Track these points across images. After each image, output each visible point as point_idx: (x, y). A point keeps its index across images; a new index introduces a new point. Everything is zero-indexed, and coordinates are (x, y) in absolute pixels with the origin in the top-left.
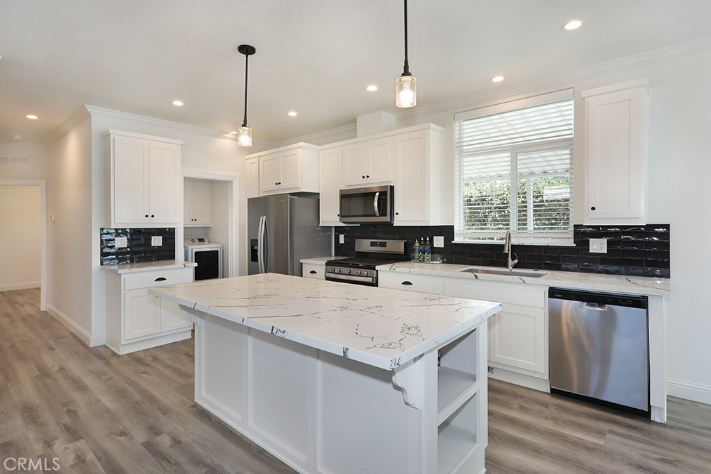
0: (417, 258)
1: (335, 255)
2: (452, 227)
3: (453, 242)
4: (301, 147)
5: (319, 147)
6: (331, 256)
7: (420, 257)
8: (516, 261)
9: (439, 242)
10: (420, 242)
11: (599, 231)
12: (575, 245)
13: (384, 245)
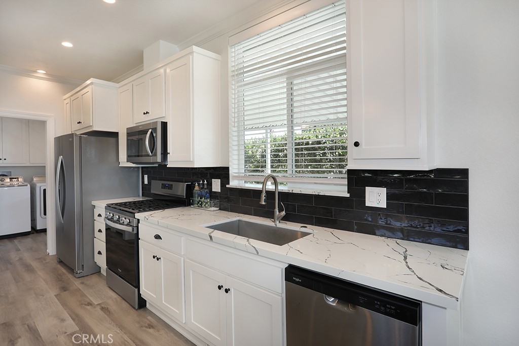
0: (197, 202)
1: (142, 196)
2: (227, 169)
3: (227, 186)
4: (92, 83)
5: (117, 85)
6: (139, 196)
7: (198, 203)
8: (283, 213)
9: (216, 185)
10: (199, 185)
11: (377, 178)
12: (348, 195)
13: (170, 187)
